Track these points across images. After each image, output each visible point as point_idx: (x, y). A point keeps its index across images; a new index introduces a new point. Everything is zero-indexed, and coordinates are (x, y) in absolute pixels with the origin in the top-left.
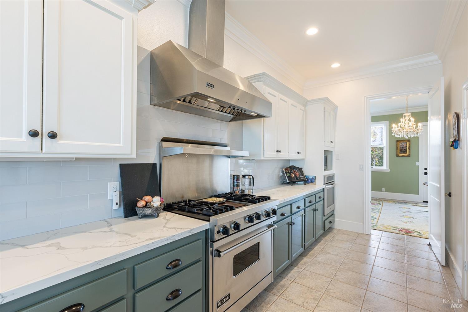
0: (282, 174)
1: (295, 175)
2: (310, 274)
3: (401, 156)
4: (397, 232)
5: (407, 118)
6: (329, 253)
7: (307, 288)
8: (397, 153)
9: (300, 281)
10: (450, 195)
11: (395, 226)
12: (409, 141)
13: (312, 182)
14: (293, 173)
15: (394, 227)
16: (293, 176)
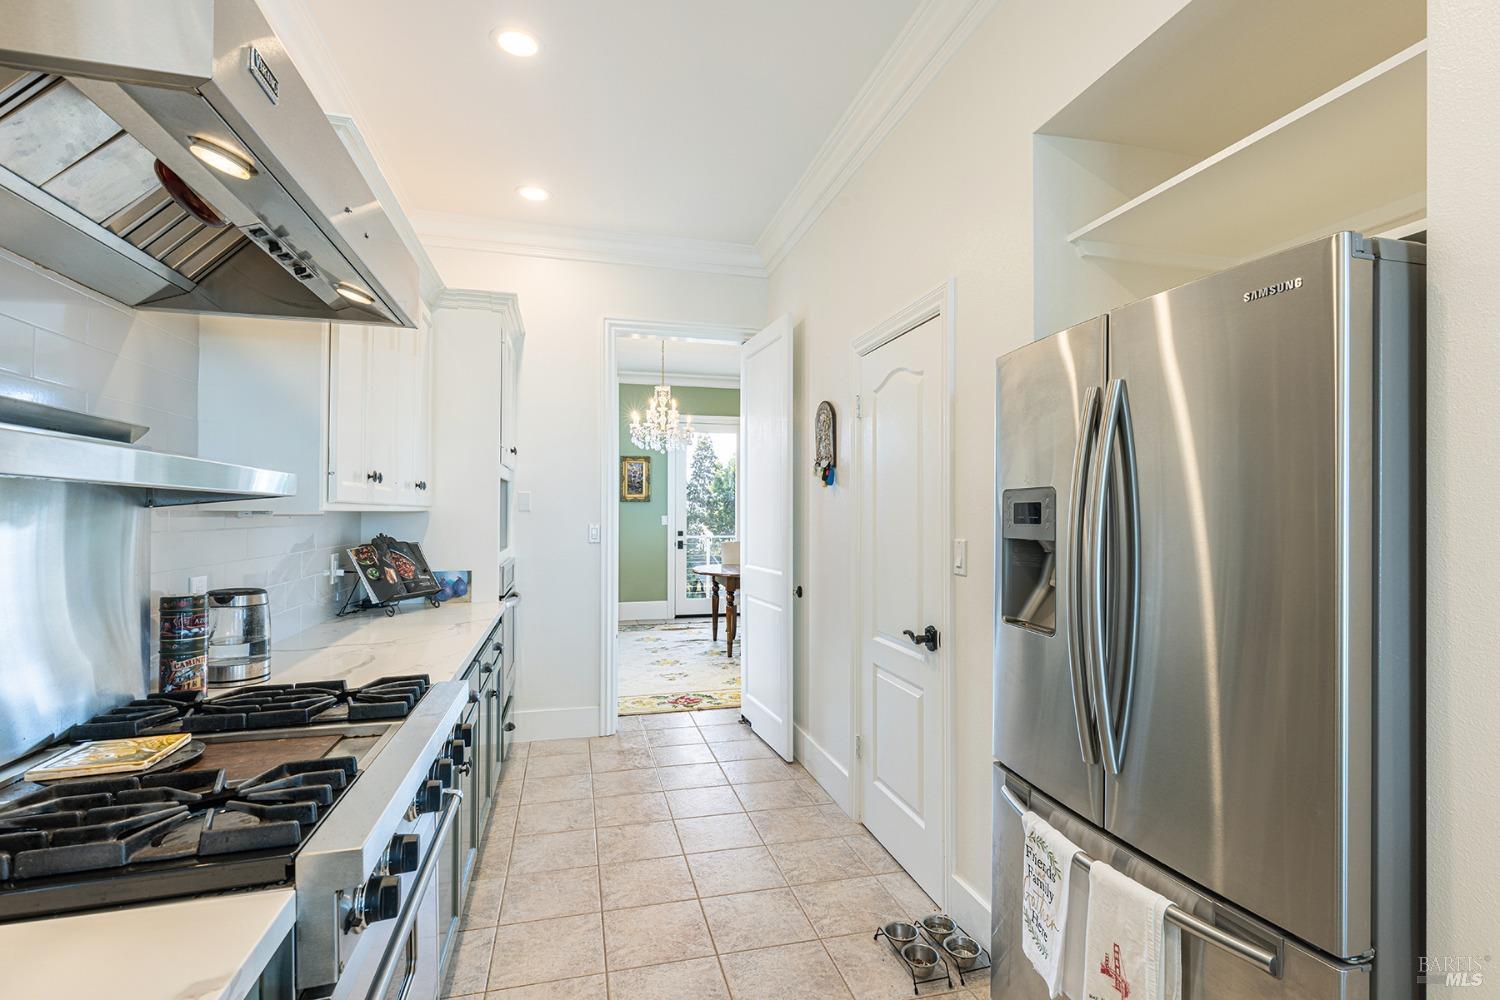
0: (341, 573)
1: (398, 572)
2: (529, 933)
3: (631, 501)
4: (669, 707)
5: (663, 400)
6: (543, 833)
7: (548, 986)
8: (621, 491)
9: (509, 976)
10: (799, 592)
11: (658, 692)
12: (647, 459)
13: (456, 594)
14: (390, 566)
15: (658, 697)
16: (395, 578)
